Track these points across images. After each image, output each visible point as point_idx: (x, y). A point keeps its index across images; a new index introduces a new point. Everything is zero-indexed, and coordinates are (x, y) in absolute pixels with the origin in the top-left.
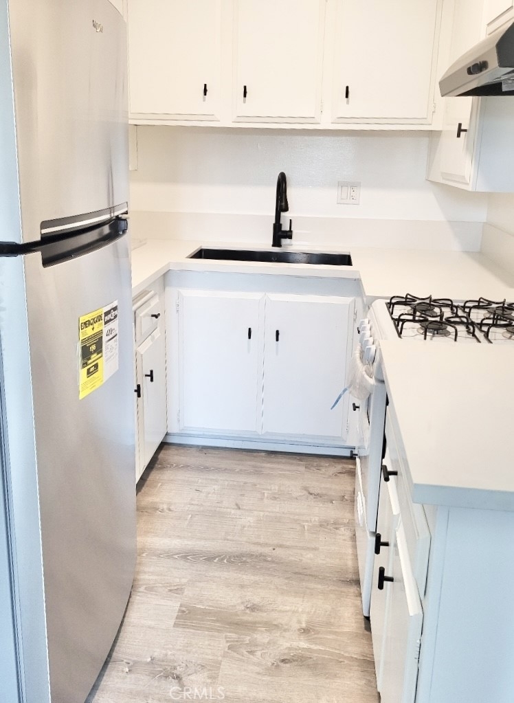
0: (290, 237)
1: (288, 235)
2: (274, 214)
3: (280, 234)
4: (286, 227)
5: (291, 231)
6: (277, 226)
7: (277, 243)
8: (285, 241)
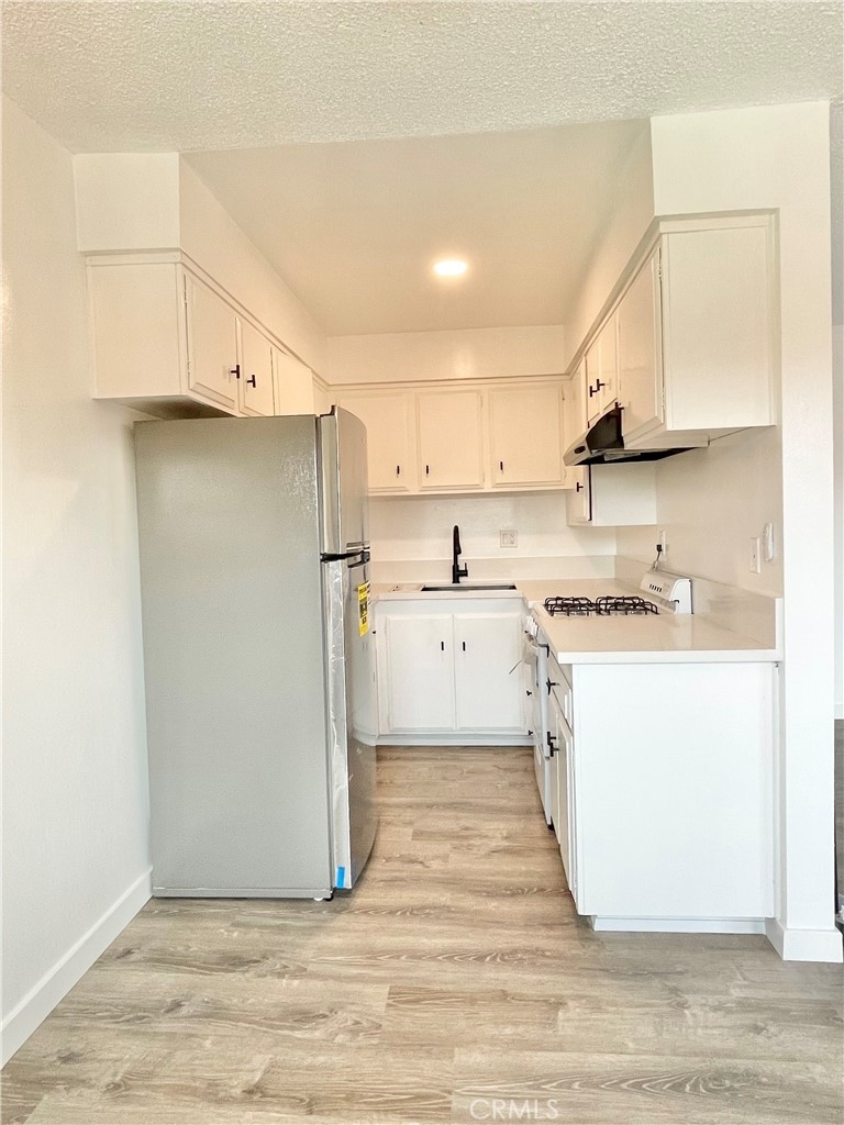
0: (466, 575)
1: (465, 573)
2: (452, 558)
3: (458, 574)
4: (462, 568)
5: (466, 571)
6: (456, 567)
7: (456, 580)
8: (462, 579)
